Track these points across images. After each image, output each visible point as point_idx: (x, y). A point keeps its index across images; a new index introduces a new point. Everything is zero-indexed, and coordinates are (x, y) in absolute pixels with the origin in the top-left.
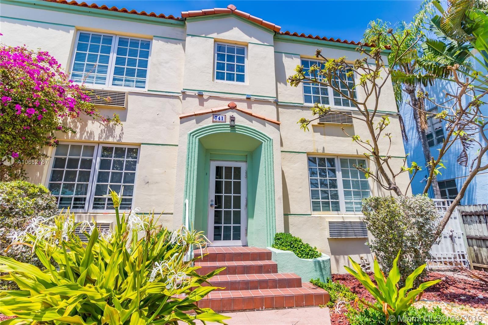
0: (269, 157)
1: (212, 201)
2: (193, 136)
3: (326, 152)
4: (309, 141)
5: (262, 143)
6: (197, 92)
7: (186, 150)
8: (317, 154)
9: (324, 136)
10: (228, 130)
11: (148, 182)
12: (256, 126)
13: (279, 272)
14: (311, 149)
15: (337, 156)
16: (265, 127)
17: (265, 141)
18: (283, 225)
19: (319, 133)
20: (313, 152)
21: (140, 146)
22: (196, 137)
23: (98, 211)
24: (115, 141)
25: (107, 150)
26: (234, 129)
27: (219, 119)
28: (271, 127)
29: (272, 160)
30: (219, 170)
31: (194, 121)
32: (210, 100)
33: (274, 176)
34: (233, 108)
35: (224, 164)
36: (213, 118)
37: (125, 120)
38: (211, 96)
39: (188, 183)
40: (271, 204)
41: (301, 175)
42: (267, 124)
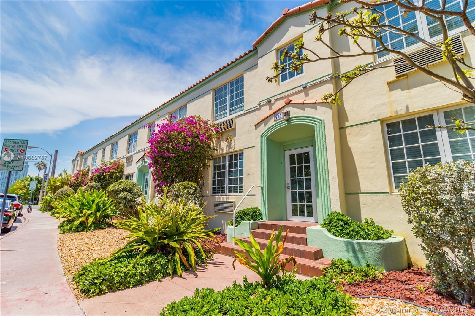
0: (321, 138)
1: (288, 184)
2: (263, 136)
3: (410, 111)
4: (383, 104)
5: (314, 126)
6: (266, 101)
7: (260, 149)
8: (397, 116)
9: (407, 91)
10: (285, 124)
11: (249, 174)
12: (308, 112)
13: (309, 245)
14: (386, 113)
15: (437, 110)
16: (316, 110)
17: (316, 124)
18: (339, 204)
19: (400, 89)
20: (389, 117)
21: (243, 150)
22: (265, 137)
23: (230, 194)
24: (232, 151)
25: (231, 157)
26: (289, 122)
27: (279, 117)
28: (323, 107)
29: (324, 141)
30: (292, 157)
31: (263, 125)
32: (276, 103)
33: (327, 156)
34: (288, 103)
35: (295, 152)
36: (275, 118)
37: (235, 136)
38: (276, 99)
39: (262, 172)
40: (325, 184)
41: (374, 148)
42: (318, 107)
